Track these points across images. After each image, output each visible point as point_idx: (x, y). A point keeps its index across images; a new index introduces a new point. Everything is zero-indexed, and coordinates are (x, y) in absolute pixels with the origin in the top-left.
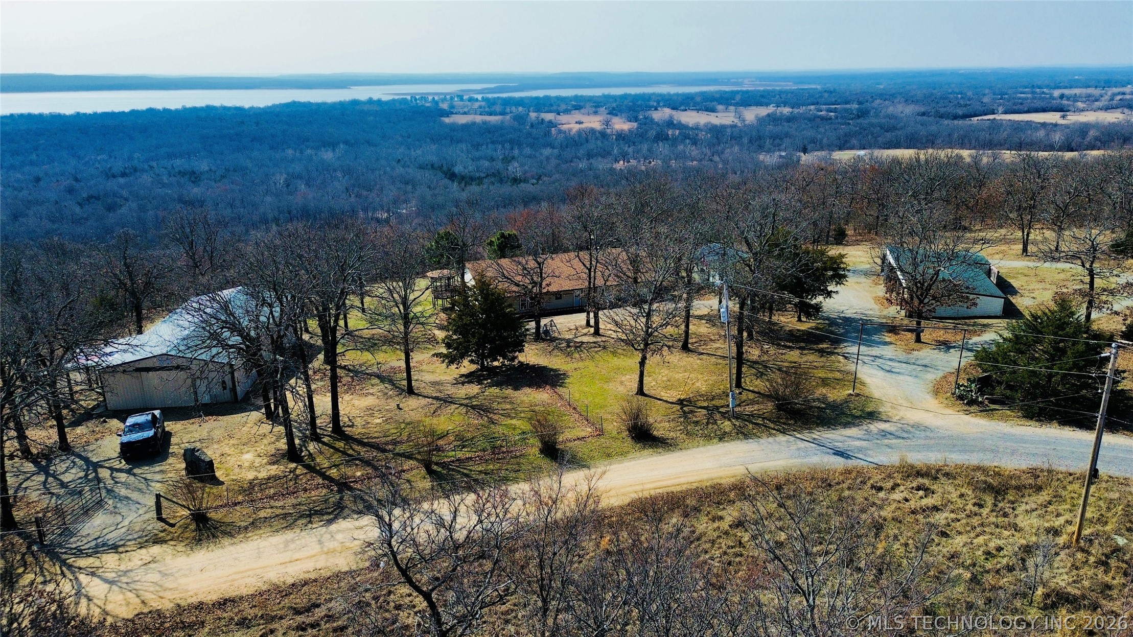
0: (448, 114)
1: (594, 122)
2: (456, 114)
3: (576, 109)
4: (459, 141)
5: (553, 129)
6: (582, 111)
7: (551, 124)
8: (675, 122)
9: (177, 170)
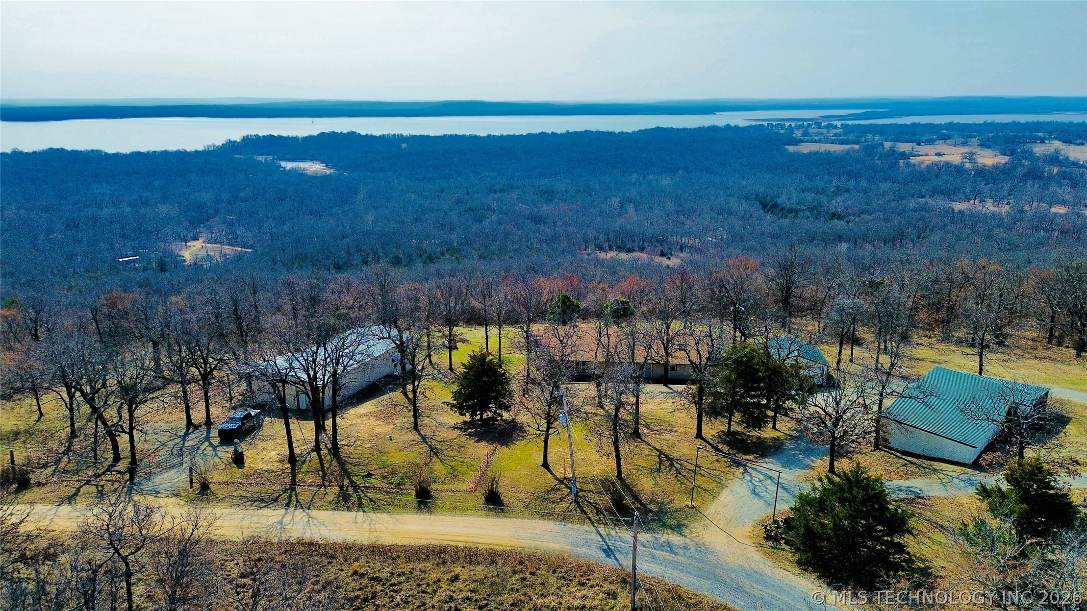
0: (797, 142)
1: (953, 155)
2: (806, 142)
3: (942, 139)
4: (796, 171)
5: (901, 161)
6: (948, 141)
7: (904, 156)
8: (1061, 158)
9: (540, 189)
